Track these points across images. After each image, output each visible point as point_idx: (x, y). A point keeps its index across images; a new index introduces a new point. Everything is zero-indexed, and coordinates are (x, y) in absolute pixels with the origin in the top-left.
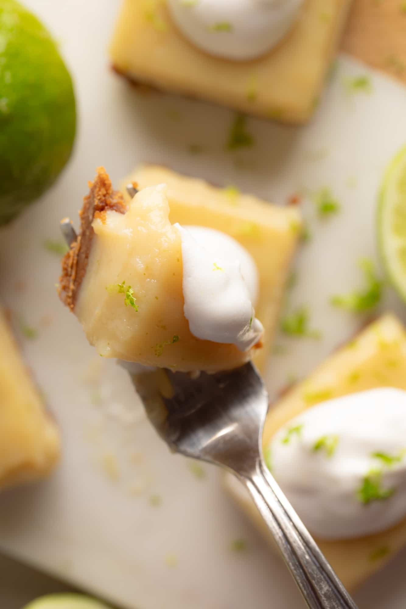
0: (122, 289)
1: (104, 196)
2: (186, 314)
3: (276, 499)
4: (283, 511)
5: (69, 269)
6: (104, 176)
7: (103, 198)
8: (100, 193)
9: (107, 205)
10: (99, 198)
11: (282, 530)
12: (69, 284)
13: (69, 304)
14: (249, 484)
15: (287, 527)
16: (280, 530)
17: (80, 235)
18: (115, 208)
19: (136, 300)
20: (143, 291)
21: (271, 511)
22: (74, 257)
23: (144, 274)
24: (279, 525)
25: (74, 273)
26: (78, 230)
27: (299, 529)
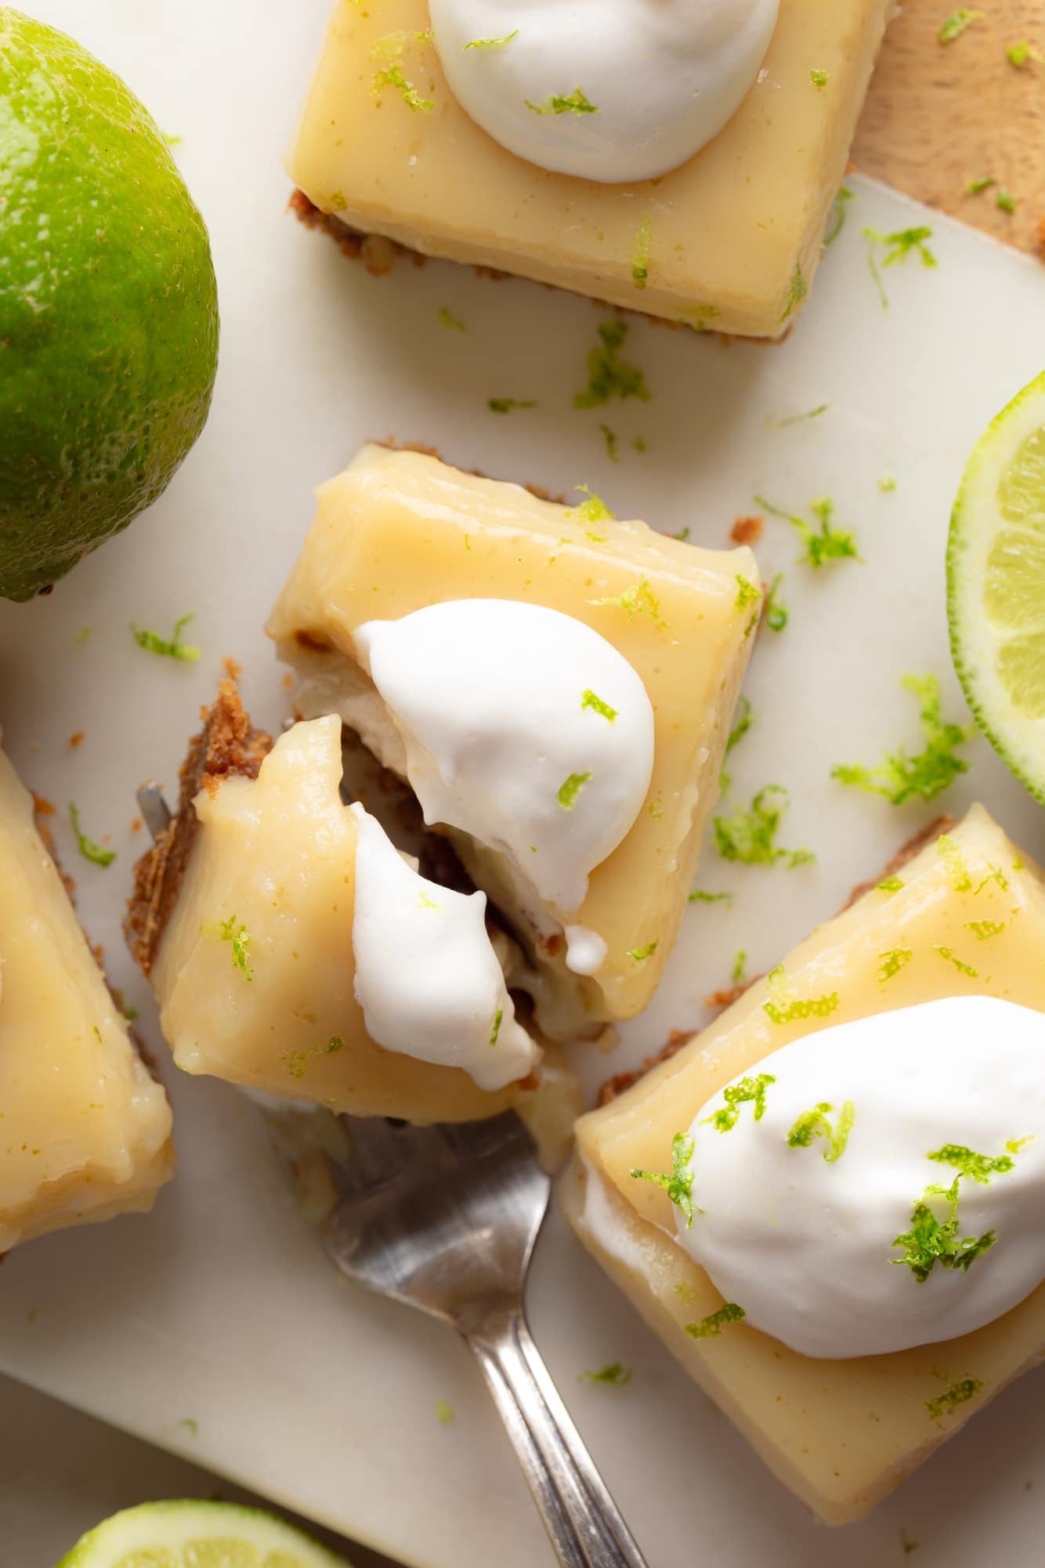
0: (229, 931)
1: (229, 743)
2: (358, 995)
3: (542, 1403)
4: (553, 1430)
5: (148, 887)
6: (231, 702)
7: (226, 748)
8: (221, 736)
9: (232, 763)
10: (216, 746)
11: (547, 1470)
12: (146, 918)
13: (142, 960)
14: (489, 1365)
15: (557, 1465)
16: (543, 1469)
17: (175, 817)
18: (249, 770)
19: (248, 957)
20: (269, 939)
21: (528, 1426)
22: (159, 861)
23: (275, 904)
24: (541, 1457)
25: (156, 897)
26: (174, 807)
27: (581, 1469)
